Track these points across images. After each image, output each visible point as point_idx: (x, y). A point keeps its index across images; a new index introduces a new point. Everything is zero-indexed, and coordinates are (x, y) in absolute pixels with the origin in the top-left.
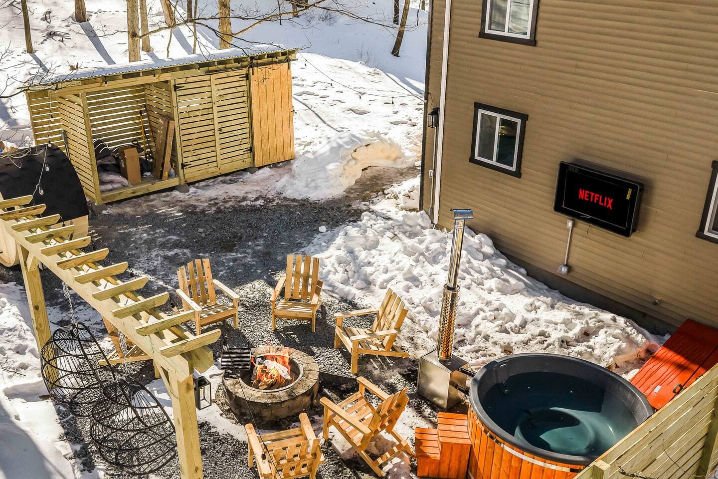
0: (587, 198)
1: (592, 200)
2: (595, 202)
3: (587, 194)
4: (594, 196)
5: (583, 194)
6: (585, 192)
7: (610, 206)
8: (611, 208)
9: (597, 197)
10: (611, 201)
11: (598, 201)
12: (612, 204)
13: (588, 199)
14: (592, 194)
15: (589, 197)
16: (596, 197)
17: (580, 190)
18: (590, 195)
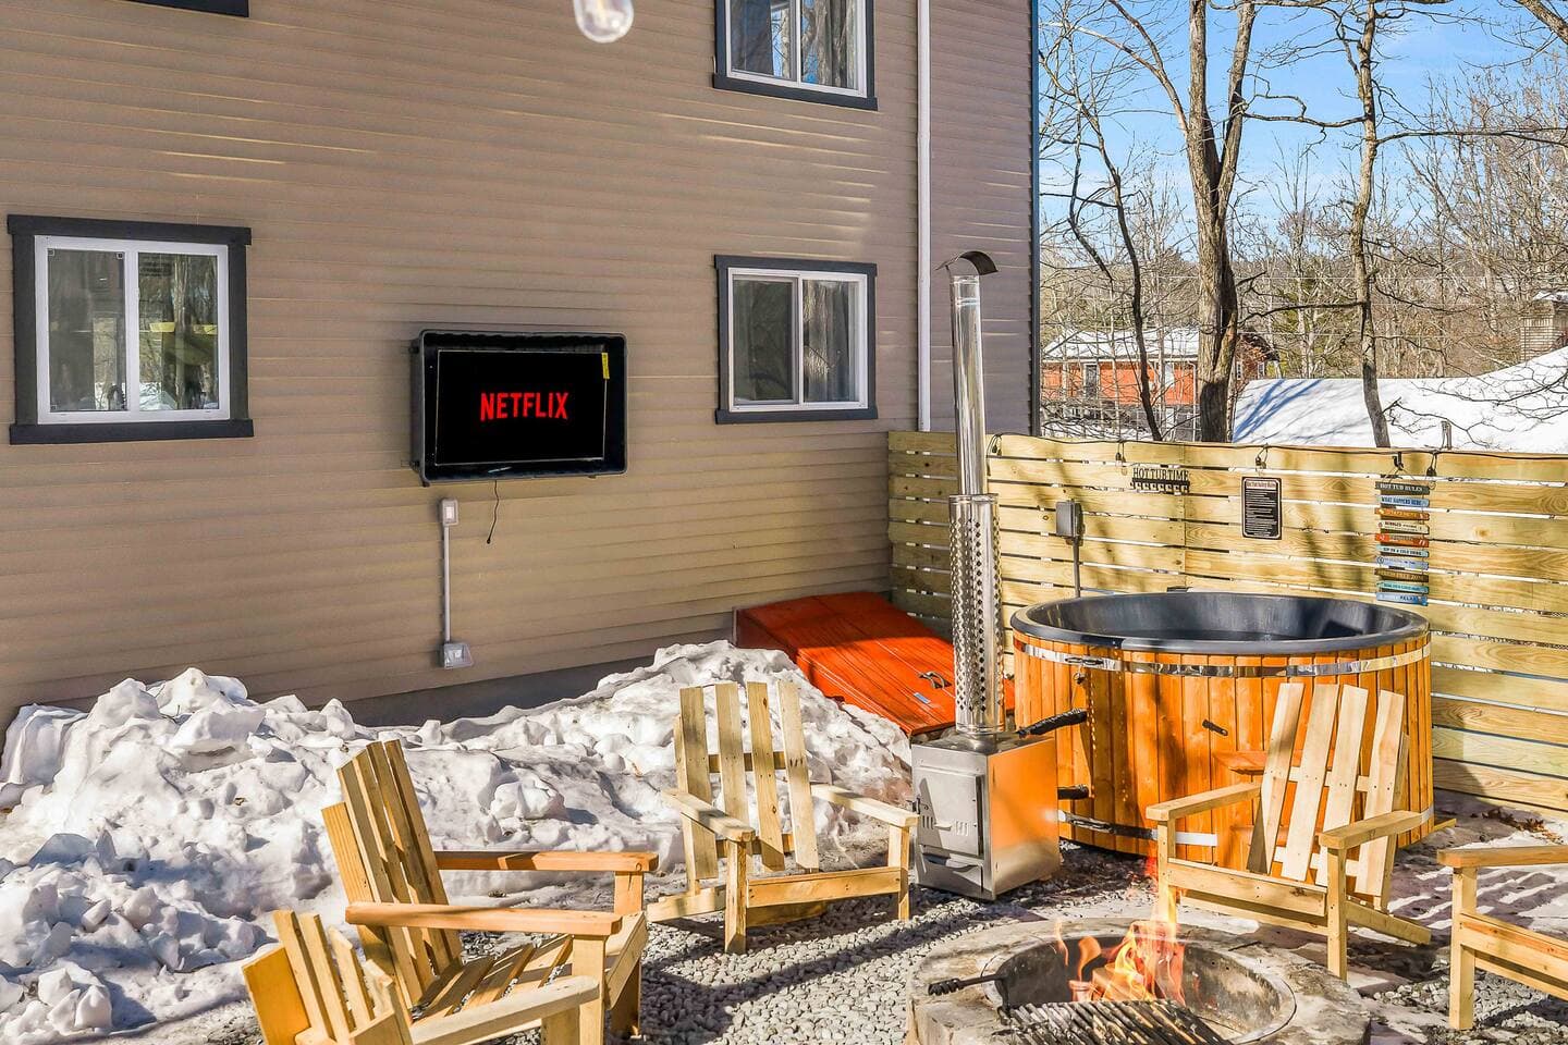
0: (503, 410)
1: (515, 415)
2: (525, 414)
3: (504, 400)
4: (521, 401)
5: (490, 407)
6: (496, 399)
7: (562, 412)
8: (565, 417)
9: (530, 400)
10: (562, 399)
11: (532, 411)
12: (566, 406)
13: (505, 415)
14: (516, 396)
15: (509, 409)
16: (526, 401)
17: (483, 395)
18: (509, 402)
